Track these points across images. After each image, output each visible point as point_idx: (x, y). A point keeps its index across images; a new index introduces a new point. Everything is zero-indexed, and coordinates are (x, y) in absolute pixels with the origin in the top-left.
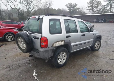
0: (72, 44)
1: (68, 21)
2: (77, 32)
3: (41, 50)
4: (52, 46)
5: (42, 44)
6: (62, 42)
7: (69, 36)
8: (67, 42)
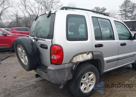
0: (105, 59)
1: (99, 20)
2: (114, 39)
3: (51, 67)
4: (71, 62)
5: (52, 57)
6: (88, 54)
7: (100, 46)
8: (98, 55)
